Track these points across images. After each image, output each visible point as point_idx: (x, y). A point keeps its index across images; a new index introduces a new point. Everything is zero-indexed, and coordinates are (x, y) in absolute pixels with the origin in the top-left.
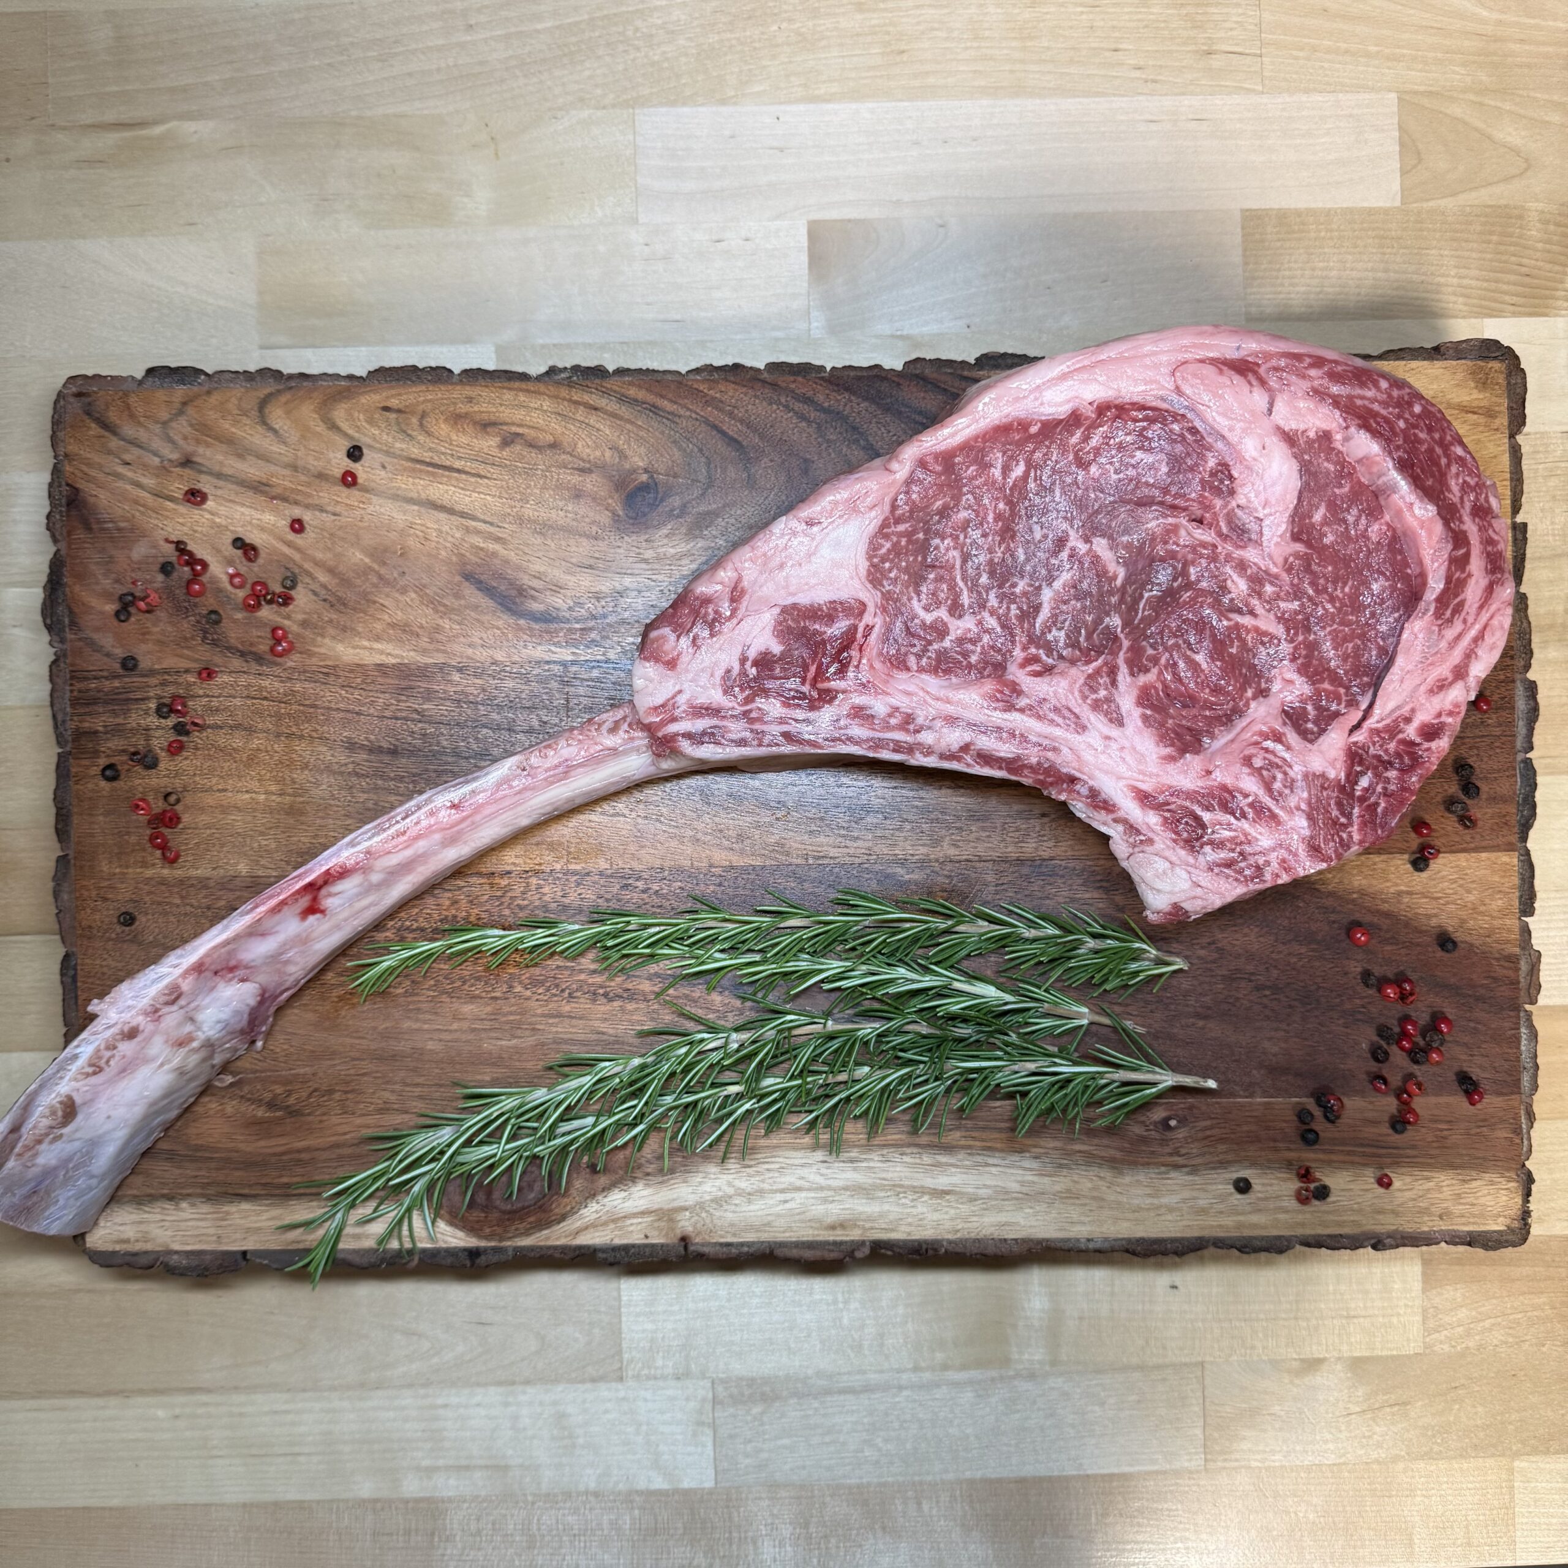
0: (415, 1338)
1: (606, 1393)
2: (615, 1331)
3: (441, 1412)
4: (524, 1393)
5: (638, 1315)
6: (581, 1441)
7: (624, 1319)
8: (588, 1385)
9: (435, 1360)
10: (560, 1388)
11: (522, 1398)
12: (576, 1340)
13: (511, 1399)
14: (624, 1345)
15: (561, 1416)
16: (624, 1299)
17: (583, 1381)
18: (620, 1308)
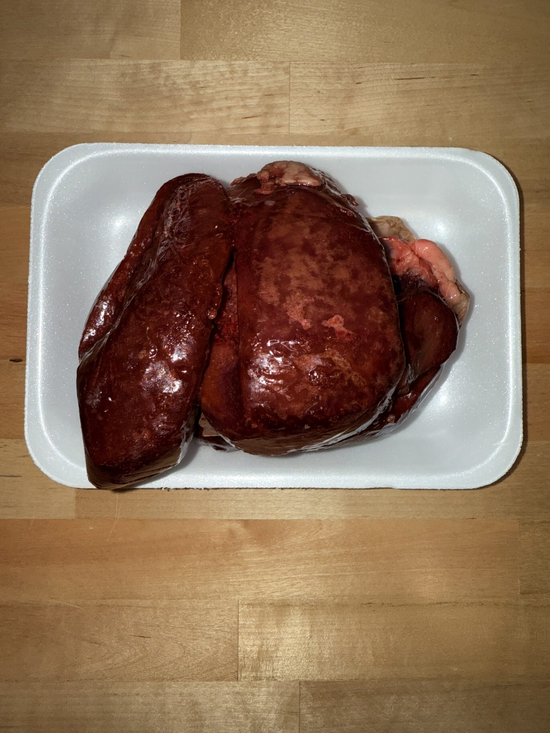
0: (98, 645)
1: (226, 689)
2: (235, 646)
3: (112, 698)
4: (170, 687)
5: (249, 634)
6: (207, 722)
7: (240, 637)
8: (214, 683)
9: (110, 661)
10: (194, 683)
11: (168, 690)
12: (207, 650)
13: (160, 691)
14: (240, 655)
15: (195, 704)
16: (240, 622)
17: (210, 680)
18: (238, 629)
